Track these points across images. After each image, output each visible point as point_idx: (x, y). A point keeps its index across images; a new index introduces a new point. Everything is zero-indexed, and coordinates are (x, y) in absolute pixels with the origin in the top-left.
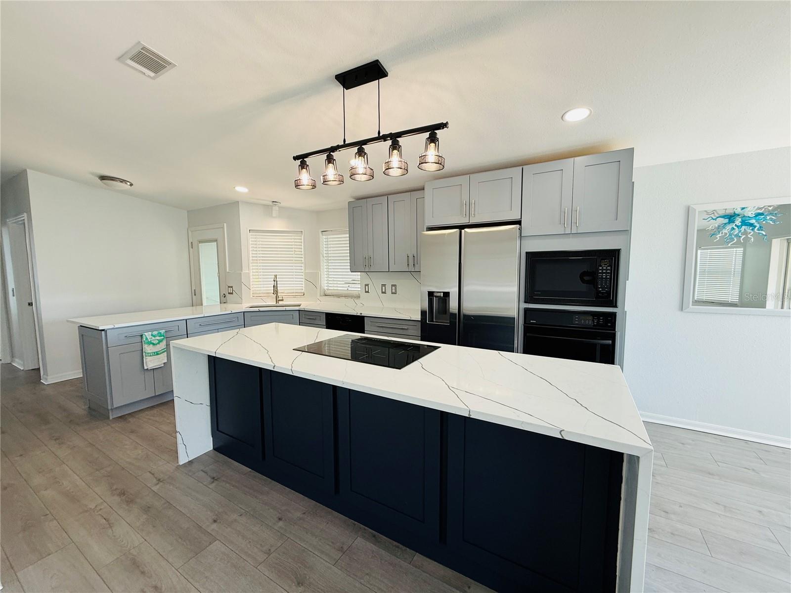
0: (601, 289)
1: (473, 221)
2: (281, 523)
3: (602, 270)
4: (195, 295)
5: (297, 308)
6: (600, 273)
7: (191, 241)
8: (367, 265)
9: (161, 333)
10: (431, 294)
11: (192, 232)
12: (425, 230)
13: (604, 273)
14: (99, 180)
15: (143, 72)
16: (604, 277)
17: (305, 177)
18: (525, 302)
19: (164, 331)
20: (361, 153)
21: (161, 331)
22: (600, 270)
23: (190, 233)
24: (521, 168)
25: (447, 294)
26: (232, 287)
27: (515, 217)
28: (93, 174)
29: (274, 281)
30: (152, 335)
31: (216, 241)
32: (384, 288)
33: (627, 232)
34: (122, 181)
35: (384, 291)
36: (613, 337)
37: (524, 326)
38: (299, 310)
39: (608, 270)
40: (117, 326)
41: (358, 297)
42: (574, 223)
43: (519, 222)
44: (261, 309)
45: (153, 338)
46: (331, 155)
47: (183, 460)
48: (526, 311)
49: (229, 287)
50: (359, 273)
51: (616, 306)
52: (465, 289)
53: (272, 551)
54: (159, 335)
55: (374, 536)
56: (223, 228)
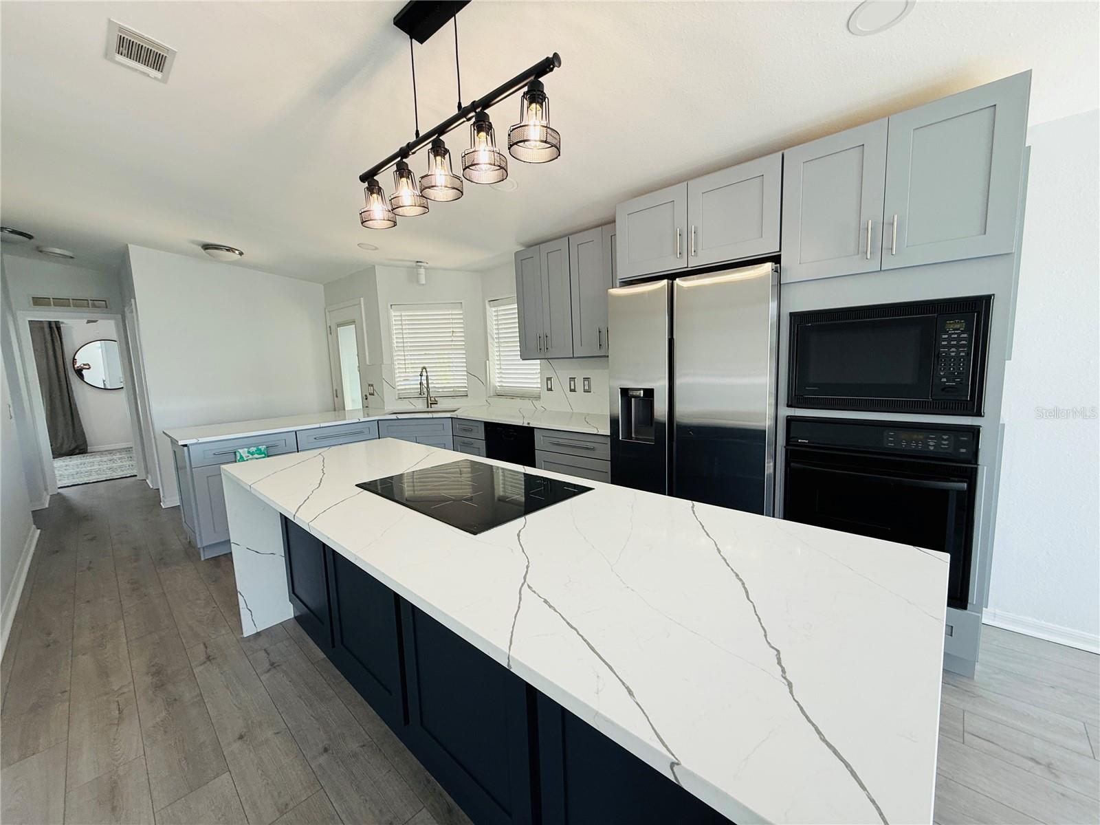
0: (945, 380)
1: (695, 263)
2: (323, 759)
3: (950, 339)
4: (337, 396)
5: (448, 415)
6: (944, 347)
7: (328, 325)
8: (543, 348)
9: (260, 450)
10: (625, 392)
11: (329, 312)
12: (618, 284)
13: (953, 346)
14: (202, 250)
15: (145, 73)
16: (953, 354)
17: (378, 208)
18: (788, 406)
19: (264, 447)
20: (439, 149)
21: (260, 447)
22: (945, 340)
23: (327, 313)
24: (780, 154)
25: (649, 393)
26: (372, 385)
27: (770, 248)
28: (194, 242)
29: (421, 376)
30: (249, 452)
31: (353, 322)
32: (572, 383)
33: (1008, 257)
34: (230, 250)
35: (573, 387)
36: (971, 476)
37: (787, 451)
38: (452, 418)
39: (964, 339)
40: (201, 440)
41: (538, 398)
42: (887, 249)
43: (776, 259)
44: (400, 416)
45: (251, 456)
46: (404, 162)
47: (248, 630)
48: (790, 420)
49: (369, 385)
50: (538, 361)
51: (979, 414)
52: (678, 382)
53: (291, 806)
54: (258, 452)
55: (450, 811)
56: (360, 304)
